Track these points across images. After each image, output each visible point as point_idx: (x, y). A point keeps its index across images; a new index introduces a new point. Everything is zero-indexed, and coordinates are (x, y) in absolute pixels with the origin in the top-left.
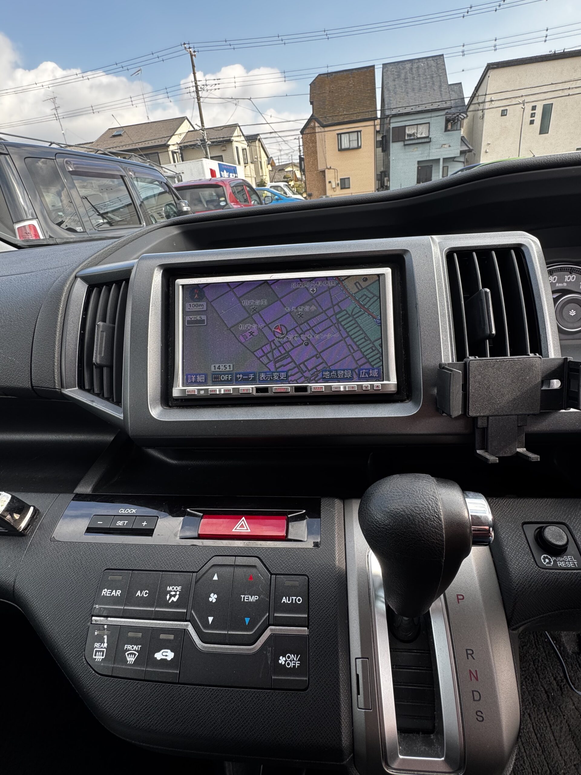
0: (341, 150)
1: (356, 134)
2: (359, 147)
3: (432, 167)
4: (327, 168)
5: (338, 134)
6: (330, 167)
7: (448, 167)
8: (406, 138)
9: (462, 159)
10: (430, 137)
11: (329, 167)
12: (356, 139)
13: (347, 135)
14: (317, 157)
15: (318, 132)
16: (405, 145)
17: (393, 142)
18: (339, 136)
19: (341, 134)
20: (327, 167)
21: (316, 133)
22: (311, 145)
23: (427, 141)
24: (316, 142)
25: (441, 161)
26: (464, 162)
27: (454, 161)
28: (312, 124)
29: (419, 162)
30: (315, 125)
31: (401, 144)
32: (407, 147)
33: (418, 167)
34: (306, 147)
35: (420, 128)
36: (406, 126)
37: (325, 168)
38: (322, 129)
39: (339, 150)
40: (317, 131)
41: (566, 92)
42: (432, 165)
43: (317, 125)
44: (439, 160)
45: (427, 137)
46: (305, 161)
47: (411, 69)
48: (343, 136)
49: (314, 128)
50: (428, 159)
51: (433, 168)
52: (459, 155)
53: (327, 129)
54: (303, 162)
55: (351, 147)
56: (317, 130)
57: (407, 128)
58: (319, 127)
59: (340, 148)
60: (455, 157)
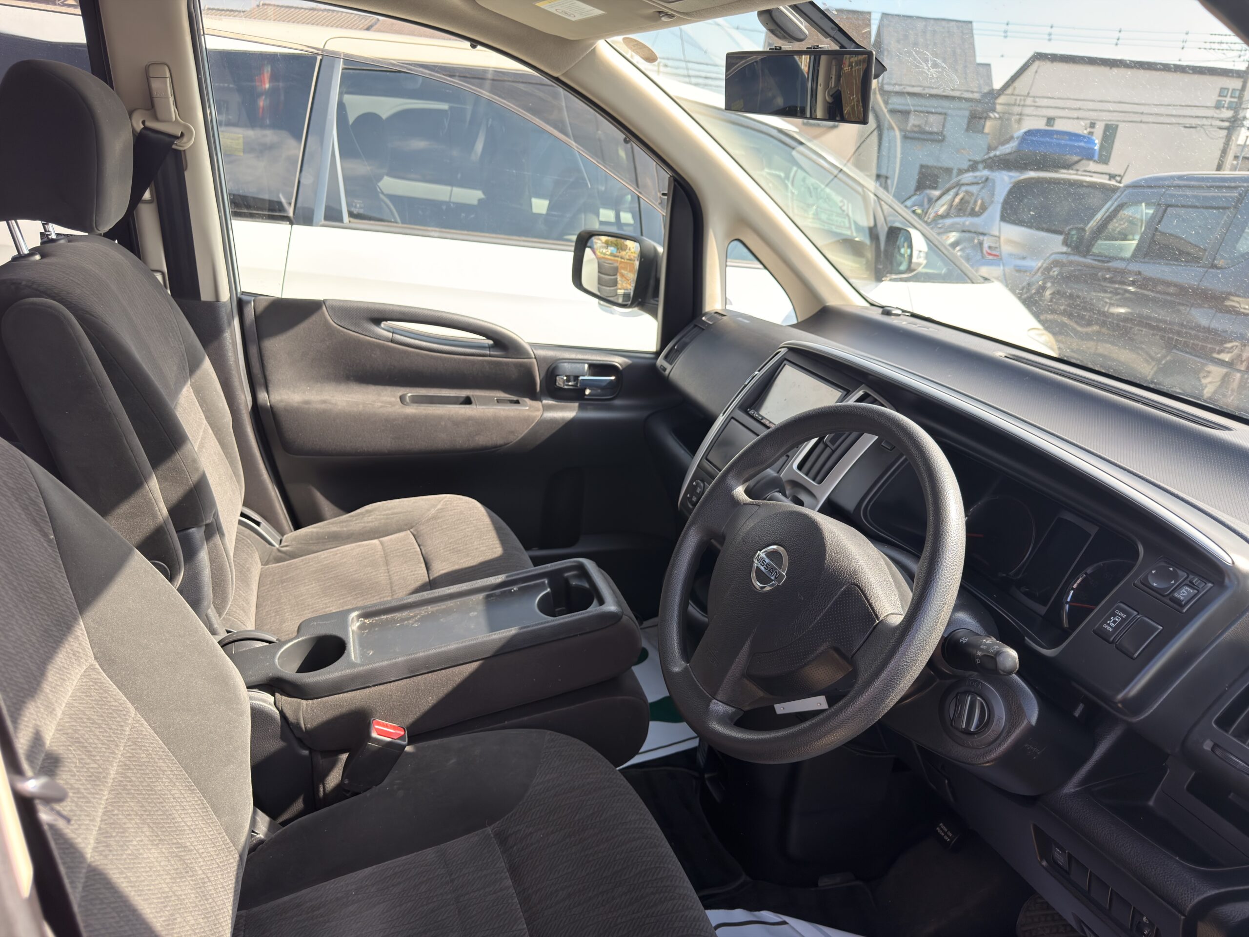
10: (945, 133)
23: (938, 138)
35: (932, 118)
41: (1137, 118)
45: (941, 133)
47: (924, 32)
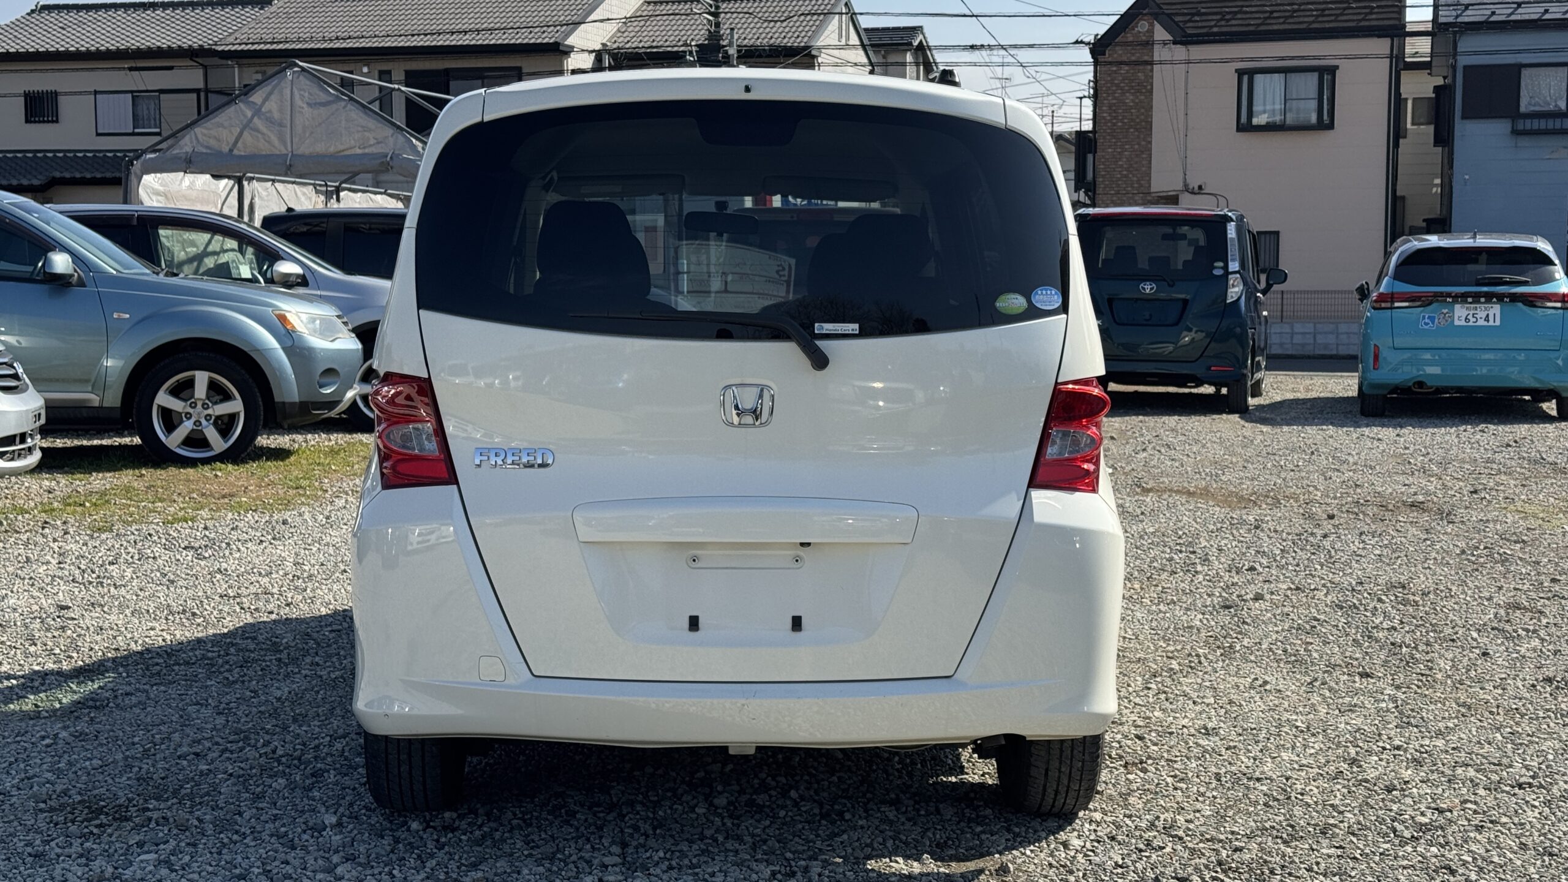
0: (1245, 127)
1: (1316, 75)
2: (1325, 123)
4: (1187, 189)
5: (1240, 73)
6: (1200, 187)
8: (1523, 109)
11: (1194, 184)
12: (1313, 92)
13: (1278, 78)
14: (1150, 143)
15: (1161, 63)
16: (1516, 132)
17: (1464, 117)
18: (1245, 78)
19: (1252, 73)
20: (1186, 185)
21: (1151, 63)
22: (1129, 99)
24: (1151, 91)
28: (1143, 26)
30: (1151, 31)
31: (1499, 128)
32: (1525, 141)
34: (1110, 107)
36: (1521, 66)
37: (1180, 186)
38: (1180, 52)
39: (1240, 128)
40: (1156, 58)
43: (1160, 33)
46: (1099, 154)
48: (1259, 79)
49: (1149, 44)
53: (1198, 52)
54: (1090, 157)
55: (1290, 119)
56: (1159, 53)
57: (1525, 73)
58: (1165, 43)
59: (1244, 119)
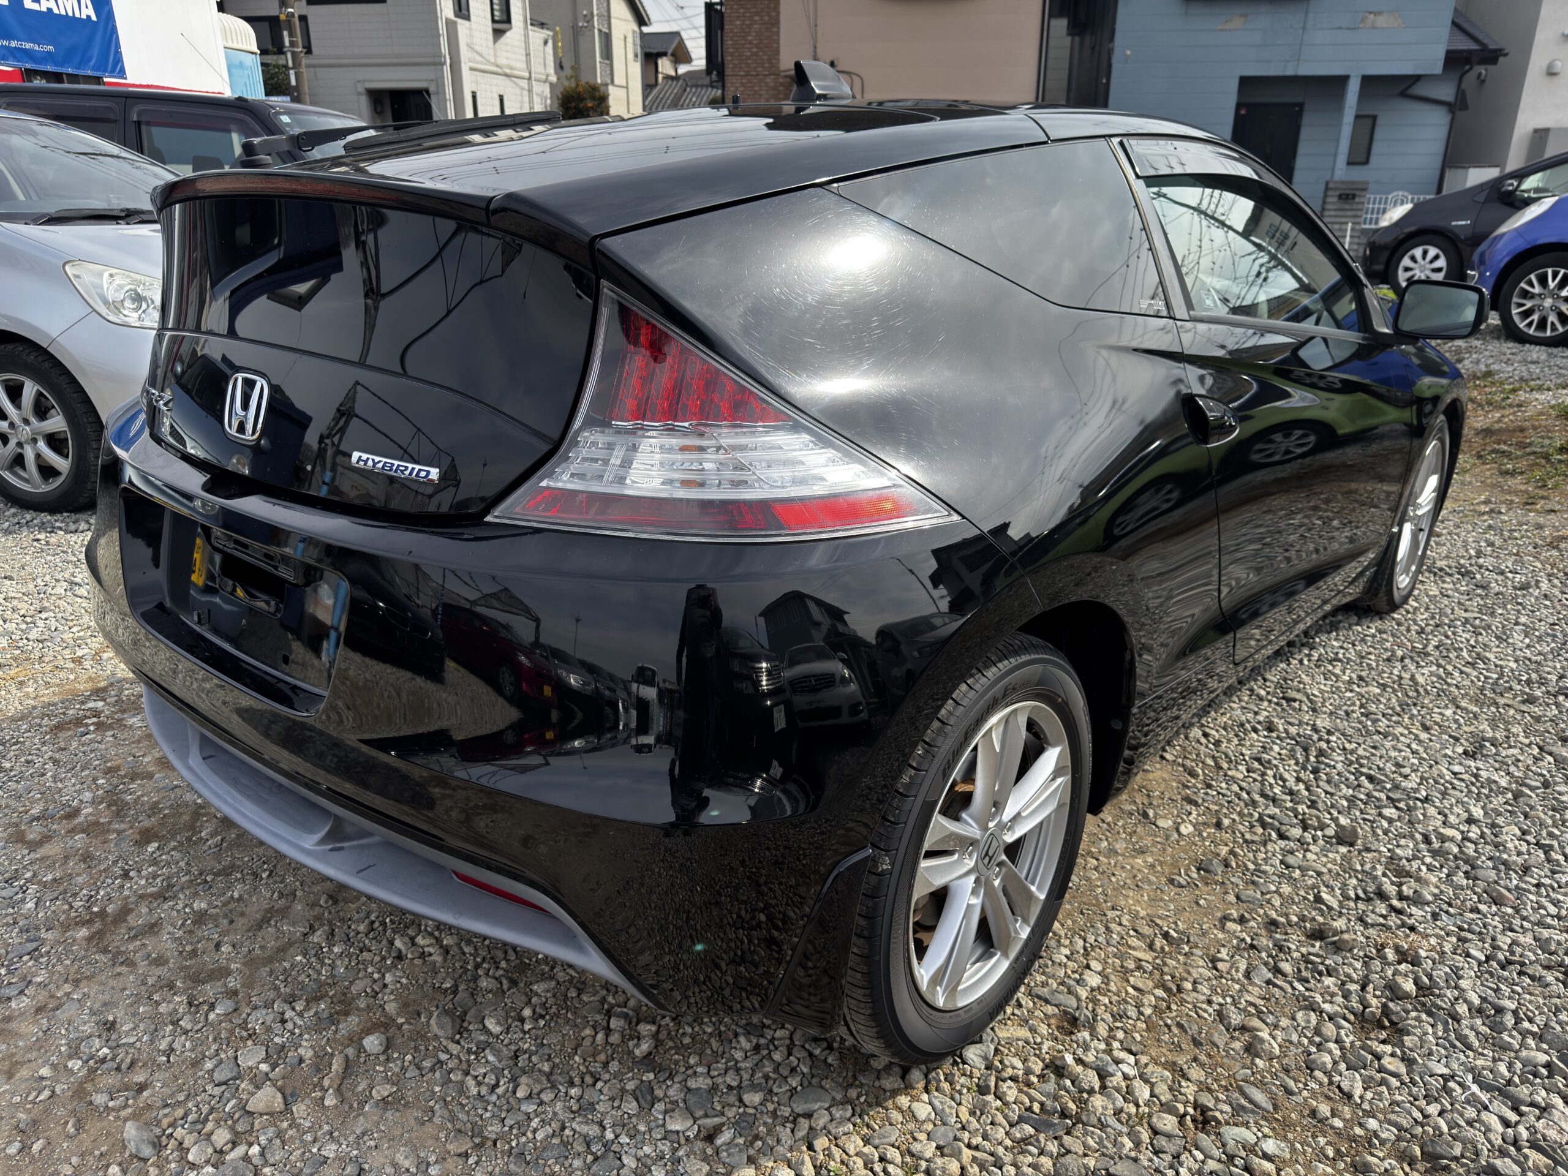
3: (1300, 114)
7: (1374, 118)
9: (1446, 92)
14: (779, 12)
25: (1353, 89)
26: (1451, 107)
27: (1404, 95)
29: (1246, 82)
32: (1196, 9)
33: (1239, 106)
42: (1301, 106)
44: (1342, 81)
46: (727, 27)
50: (1289, 72)
51: (1307, 120)
52: (1438, 69)
54: (719, 33)
60: (1416, 79)
